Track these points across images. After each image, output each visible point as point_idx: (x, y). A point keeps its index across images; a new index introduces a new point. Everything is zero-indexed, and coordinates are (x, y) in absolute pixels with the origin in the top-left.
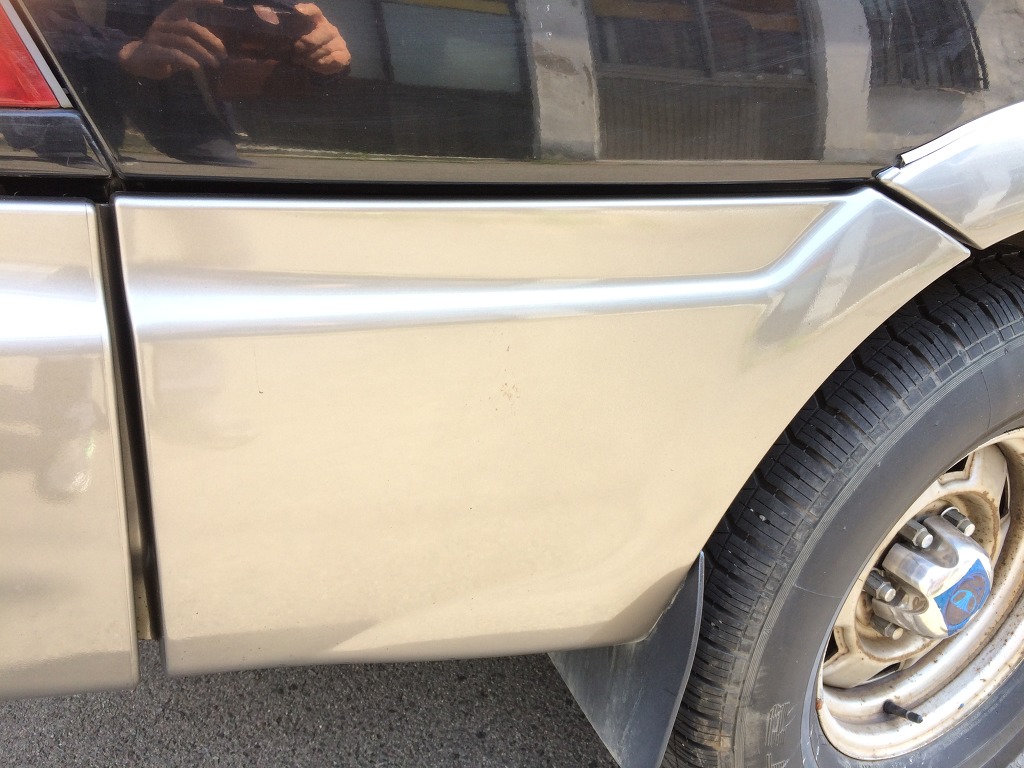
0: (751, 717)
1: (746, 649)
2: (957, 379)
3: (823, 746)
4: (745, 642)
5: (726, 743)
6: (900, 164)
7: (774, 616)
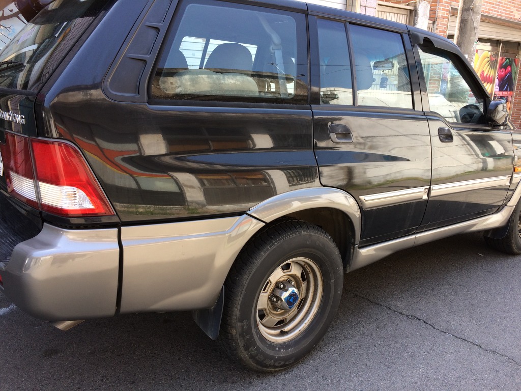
0: (239, 324)
1: (236, 308)
2: (274, 247)
3: (260, 335)
4: (236, 306)
5: (235, 331)
6: (250, 210)
7: (241, 299)
